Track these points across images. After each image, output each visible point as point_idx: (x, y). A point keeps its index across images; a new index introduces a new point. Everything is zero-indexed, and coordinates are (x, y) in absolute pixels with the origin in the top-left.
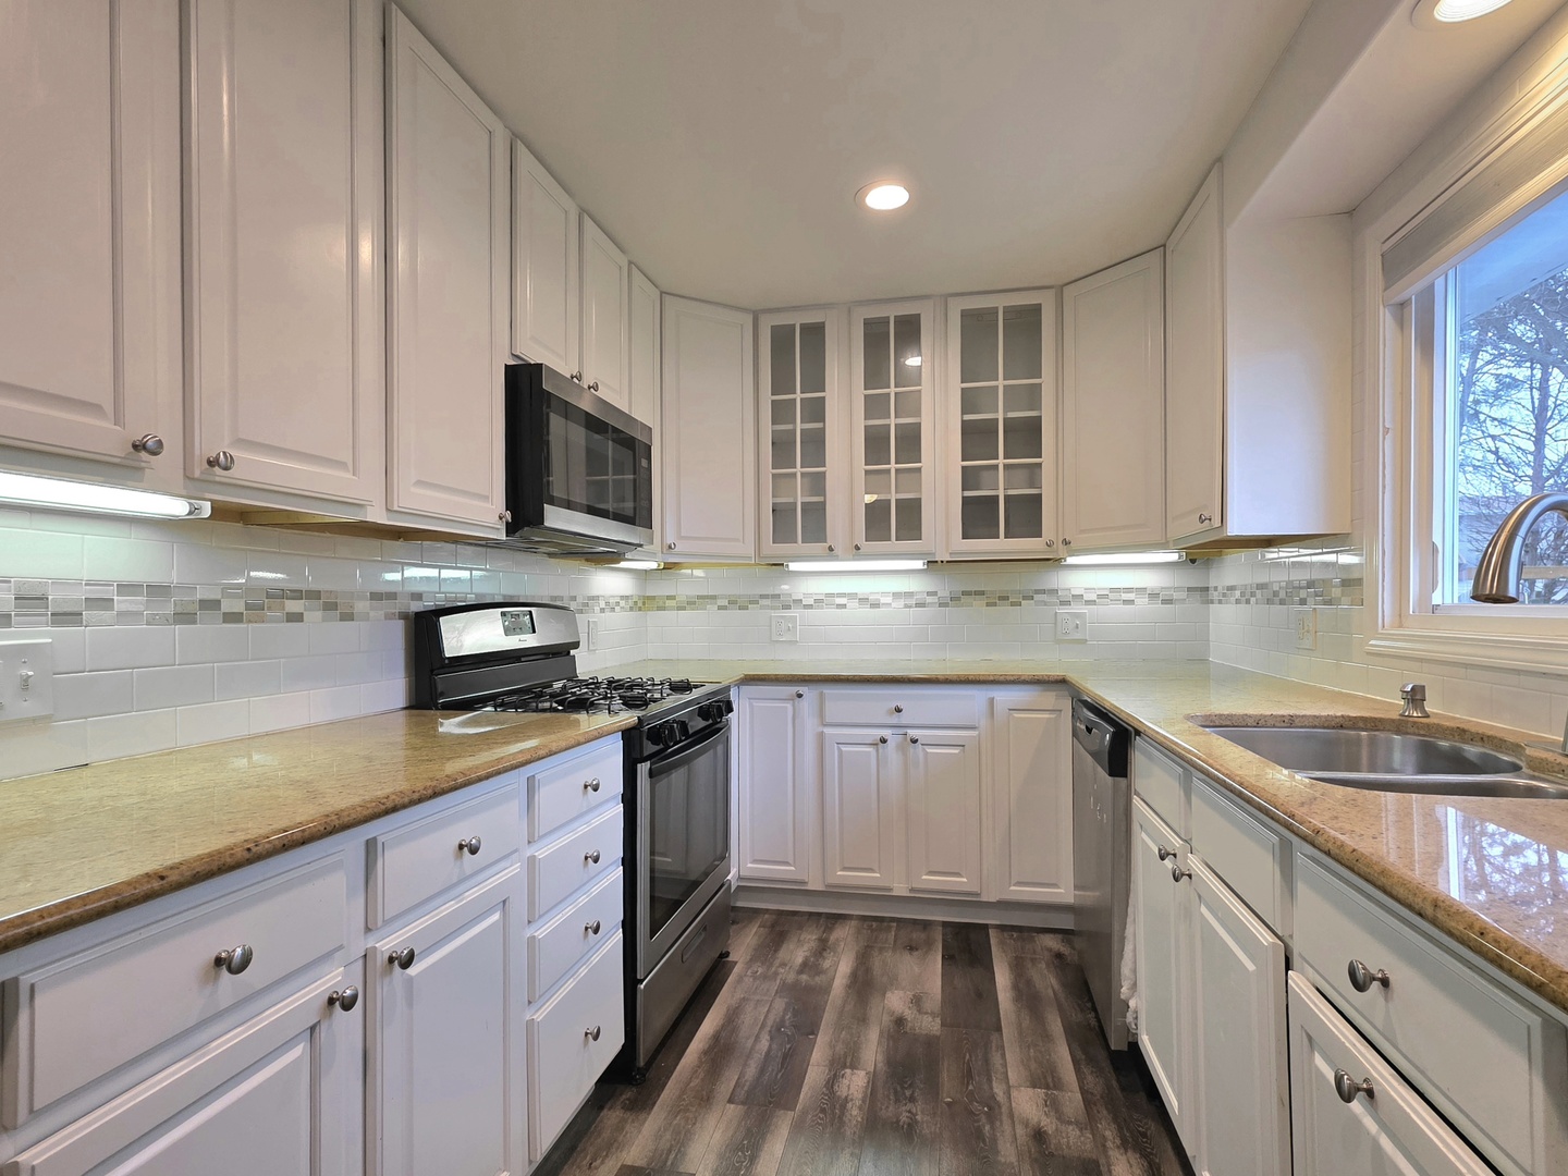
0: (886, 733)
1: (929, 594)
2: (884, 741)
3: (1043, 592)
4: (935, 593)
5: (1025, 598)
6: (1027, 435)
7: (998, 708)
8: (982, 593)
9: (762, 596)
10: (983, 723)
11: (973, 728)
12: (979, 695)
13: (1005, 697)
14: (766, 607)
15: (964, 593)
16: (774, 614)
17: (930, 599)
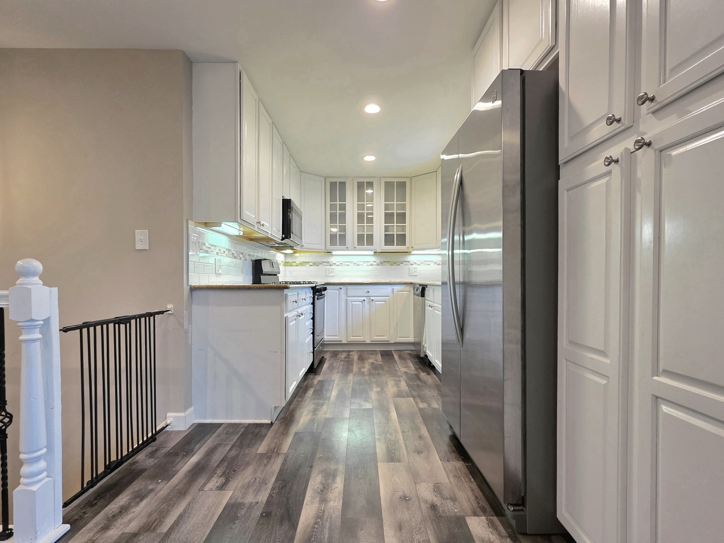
0: (365, 298)
1: (374, 262)
2: (364, 300)
3: (406, 261)
4: (375, 262)
5: (401, 263)
6: (402, 217)
7: (395, 291)
8: (389, 262)
9: (324, 262)
10: (391, 295)
11: (388, 296)
12: (390, 288)
13: (396, 288)
14: (325, 265)
15: (384, 262)
16: (327, 267)
17: (374, 263)
